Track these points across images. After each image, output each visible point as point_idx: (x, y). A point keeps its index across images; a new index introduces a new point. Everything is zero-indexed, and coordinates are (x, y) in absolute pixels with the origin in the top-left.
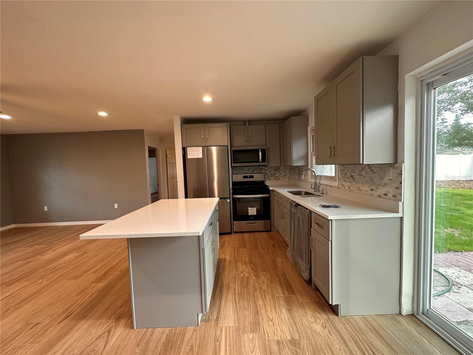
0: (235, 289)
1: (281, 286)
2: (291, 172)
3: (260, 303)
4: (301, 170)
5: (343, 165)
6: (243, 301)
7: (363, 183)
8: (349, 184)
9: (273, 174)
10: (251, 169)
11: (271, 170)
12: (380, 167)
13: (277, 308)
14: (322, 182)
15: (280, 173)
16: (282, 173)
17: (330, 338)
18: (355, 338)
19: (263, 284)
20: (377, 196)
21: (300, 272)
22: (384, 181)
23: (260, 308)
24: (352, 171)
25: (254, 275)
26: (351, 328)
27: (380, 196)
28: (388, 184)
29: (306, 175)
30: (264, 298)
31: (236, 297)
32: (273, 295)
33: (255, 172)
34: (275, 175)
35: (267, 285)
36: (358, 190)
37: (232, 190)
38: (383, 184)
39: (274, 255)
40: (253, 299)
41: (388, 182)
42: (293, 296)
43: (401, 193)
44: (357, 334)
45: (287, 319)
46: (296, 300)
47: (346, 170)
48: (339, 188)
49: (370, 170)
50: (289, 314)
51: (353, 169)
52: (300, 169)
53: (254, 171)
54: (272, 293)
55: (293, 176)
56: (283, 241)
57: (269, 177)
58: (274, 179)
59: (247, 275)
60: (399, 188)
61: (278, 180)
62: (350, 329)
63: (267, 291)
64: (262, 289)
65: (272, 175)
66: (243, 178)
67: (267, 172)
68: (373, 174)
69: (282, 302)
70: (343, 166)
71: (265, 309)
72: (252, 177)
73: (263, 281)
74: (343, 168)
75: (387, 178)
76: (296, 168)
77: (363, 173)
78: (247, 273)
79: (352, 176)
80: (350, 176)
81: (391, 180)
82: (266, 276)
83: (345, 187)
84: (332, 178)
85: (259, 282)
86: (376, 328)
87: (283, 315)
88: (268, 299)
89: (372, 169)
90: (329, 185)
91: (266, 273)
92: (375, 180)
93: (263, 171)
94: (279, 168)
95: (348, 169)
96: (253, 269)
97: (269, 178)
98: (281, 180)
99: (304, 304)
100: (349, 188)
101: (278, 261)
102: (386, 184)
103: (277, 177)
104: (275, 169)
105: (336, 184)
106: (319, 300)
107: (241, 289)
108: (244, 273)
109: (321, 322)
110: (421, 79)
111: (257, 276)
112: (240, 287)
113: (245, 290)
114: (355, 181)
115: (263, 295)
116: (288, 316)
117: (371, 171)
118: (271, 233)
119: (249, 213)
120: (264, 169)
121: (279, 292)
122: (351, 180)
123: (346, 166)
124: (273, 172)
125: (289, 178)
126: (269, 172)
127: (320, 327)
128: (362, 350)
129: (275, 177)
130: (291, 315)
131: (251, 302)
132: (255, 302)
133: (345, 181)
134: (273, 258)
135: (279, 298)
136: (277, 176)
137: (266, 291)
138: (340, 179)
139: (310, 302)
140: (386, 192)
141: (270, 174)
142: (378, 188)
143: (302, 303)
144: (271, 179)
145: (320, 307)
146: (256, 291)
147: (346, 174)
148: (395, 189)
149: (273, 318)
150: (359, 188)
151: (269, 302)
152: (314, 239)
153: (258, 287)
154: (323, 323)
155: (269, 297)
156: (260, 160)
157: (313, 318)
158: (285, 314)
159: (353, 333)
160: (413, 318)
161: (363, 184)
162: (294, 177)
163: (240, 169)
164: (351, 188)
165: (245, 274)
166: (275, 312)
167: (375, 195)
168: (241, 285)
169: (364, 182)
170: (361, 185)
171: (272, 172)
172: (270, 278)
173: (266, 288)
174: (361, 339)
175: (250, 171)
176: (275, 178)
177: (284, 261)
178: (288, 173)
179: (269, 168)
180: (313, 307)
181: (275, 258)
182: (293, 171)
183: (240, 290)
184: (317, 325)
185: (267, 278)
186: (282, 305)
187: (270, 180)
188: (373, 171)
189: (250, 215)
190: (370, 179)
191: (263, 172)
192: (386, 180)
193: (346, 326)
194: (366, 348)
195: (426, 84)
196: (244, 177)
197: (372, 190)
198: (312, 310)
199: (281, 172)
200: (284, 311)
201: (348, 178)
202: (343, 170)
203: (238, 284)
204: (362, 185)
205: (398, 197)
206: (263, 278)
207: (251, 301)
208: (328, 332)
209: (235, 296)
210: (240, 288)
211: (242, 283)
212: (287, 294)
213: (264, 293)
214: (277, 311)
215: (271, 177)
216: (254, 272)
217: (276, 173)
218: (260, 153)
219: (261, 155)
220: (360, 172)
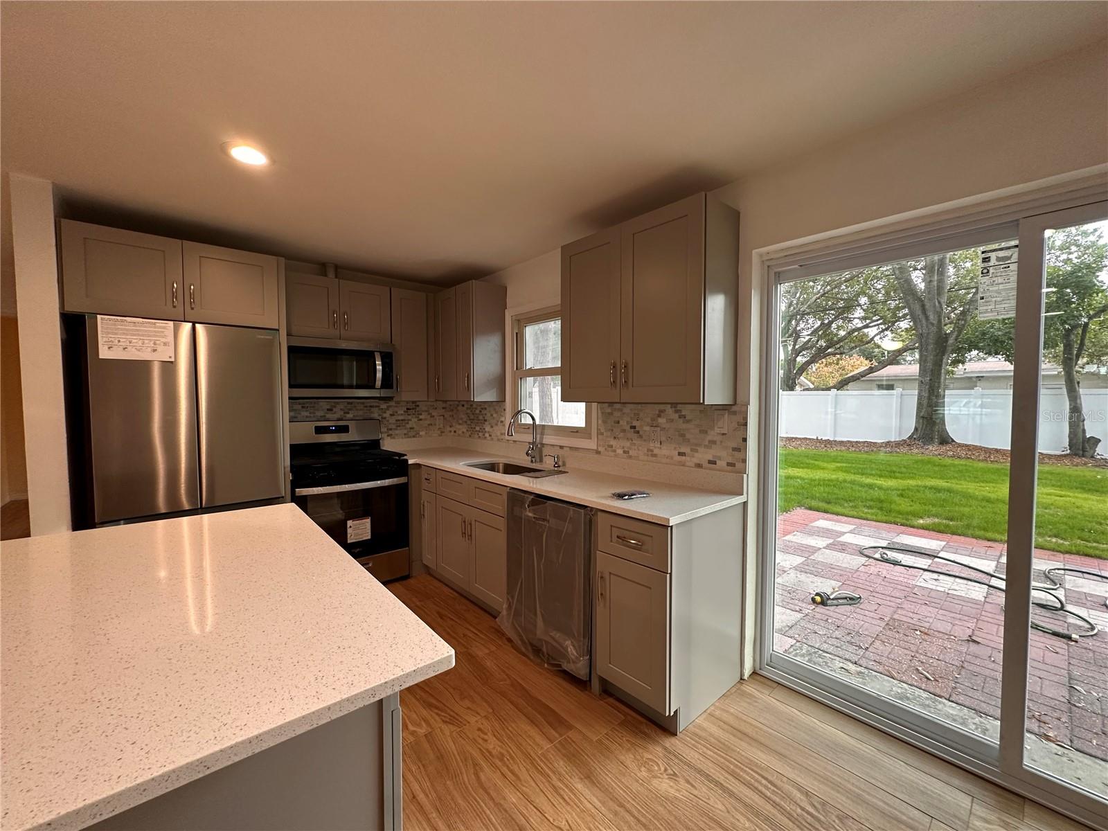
0: (414, 797)
1: (532, 721)
2: (446, 416)
3: (513, 797)
4: (477, 412)
5: (611, 404)
6: (464, 823)
7: (661, 442)
8: (628, 444)
9: (402, 420)
10: (339, 407)
11: (396, 409)
12: (700, 411)
13: (560, 788)
14: (548, 439)
15: (421, 420)
16: (426, 419)
17: (699, 796)
18: (728, 767)
19: (486, 737)
20: (693, 465)
21: (560, 666)
22: (709, 438)
23: (524, 816)
24: (632, 416)
25: (445, 722)
26: (710, 750)
27: (699, 466)
28: (718, 443)
29: (497, 425)
30: (514, 778)
31: (432, 820)
32: (528, 756)
33: (350, 416)
34: (408, 423)
35: (496, 734)
36: (648, 456)
37: (291, 471)
38: (707, 443)
39: (458, 641)
40: (486, 797)
41: (718, 438)
42: (570, 734)
43: (744, 458)
44: (724, 756)
45: (600, 805)
46: (584, 741)
47: (617, 414)
48: (598, 452)
49: (677, 415)
50: (596, 788)
51: (636, 412)
52: (476, 409)
53: (348, 413)
54: (522, 752)
55: (451, 427)
56: (457, 595)
57: (391, 429)
58: (405, 434)
59: (422, 731)
60: (740, 449)
61: (414, 437)
62: (709, 752)
63: (508, 751)
64: (493, 756)
65: (401, 424)
66: (316, 433)
67: (385, 415)
68: (684, 422)
69: (561, 765)
70: (609, 406)
71: (535, 810)
72: (345, 429)
73: (479, 729)
74: (609, 410)
75: (717, 430)
76: (460, 408)
77: (661, 421)
78: (419, 725)
79: (634, 427)
80: (628, 428)
81: (723, 434)
82: (479, 711)
83: (615, 451)
84: (577, 432)
85: (470, 736)
86: (734, 725)
87: (585, 801)
88: (524, 775)
89: (683, 413)
90: (570, 447)
91: (473, 702)
92: (688, 436)
93: (372, 412)
94: (418, 406)
95: (624, 414)
96: (430, 706)
97: (390, 432)
98: (421, 436)
99: (606, 742)
100: (624, 452)
101: (480, 654)
102: (714, 442)
103: (411, 428)
104: (408, 409)
105: (591, 444)
106: (624, 716)
107: (432, 785)
108: (411, 728)
109: (663, 769)
110: (768, 263)
111: (454, 720)
112: (426, 779)
113: (448, 782)
114: (641, 437)
115: (505, 770)
116: (597, 797)
117: (680, 418)
118: (411, 581)
119: (349, 536)
120: (379, 406)
121: (539, 742)
122: (631, 434)
123: (618, 406)
124: (402, 414)
125: (442, 432)
126: (391, 415)
127: (667, 781)
128: (752, 785)
129: (405, 429)
130: (600, 790)
131: (488, 812)
132: (498, 805)
133: (615, 438)
134: (462, 651)
135: (546, 758)
136: (411, 426)
137: (505, 753)
138: (602, 434)
139: (611, 730)
140: (714, 456)
141: (392, 420)
142: (697, 451)
143: (600, 741)
144: (397, 435)
145: (637, 734)
146: (483, 771)
147: (618, 422)
148: (733, 451)
149: (570, 822)
150: (652, 451)
151: (533, 784)
152: (606, 576)
153: (476, 754)
154: (666, 770)
155: (521, 766)
156: (378, 383)
157: (643, 769)
158: (587, 792)
159: (719, 758)
160: (758, 678)
161: (661, 444)
162: (452, 429)
163: (303, 407)
164: (630, 452)
165: (415, 731)
166: (564, 804)
167: (688, 464)
168: (423, 772)
169: (663, 439)
170: (656, 445)
171: (399, 415)
172: (491, 711)
173: (500, 744)
174: (737, 763)
175: (335, 413)
176: (405, 432)
177: (494, 648)
178: (439, 419)
179: (390, 406)
180: (624, 739)
181: (468, 648)
182: (451, 413)
183: (433, 793)
184: (660, 780)
185: (483, 715)
186: (565, 771)
187: (394, 438)
188: (685, 417)
189: (352, 541)
190: (677, 433)
191: (376, 416)
192: (713, 435)
193: (701, 751)
194: (753, 778)
195: (775, 273)
196: (319, 430)
197: (680, 454)
198: (629, 750)
199: (421, 417)
200: (579, 786)
201: (624, 431)
202: (611, 414)
203: (414, 777)
204: (659, 446)
205: (739, 465)
206: (473, 720)
207: (485, 808)
208: (686, 785)
209: (428, 820)
210: (427, 785)
211: (424, 766)
212: (557, 735)
213: (505, 763)
214: (567, 798)
215: (396, 429)
216: (440, 712)
217: (410, 417)
218: (378, 362)
219: (381, 367)
220: (653, 420)
